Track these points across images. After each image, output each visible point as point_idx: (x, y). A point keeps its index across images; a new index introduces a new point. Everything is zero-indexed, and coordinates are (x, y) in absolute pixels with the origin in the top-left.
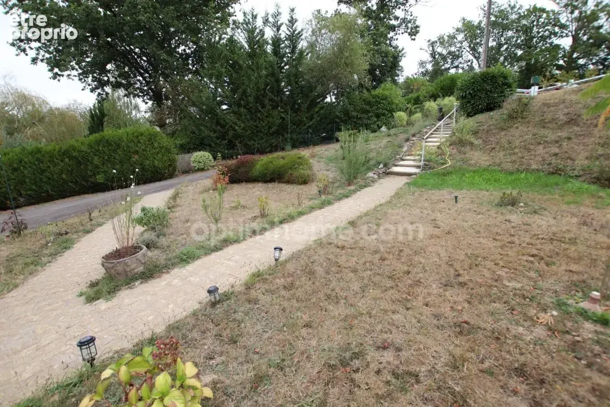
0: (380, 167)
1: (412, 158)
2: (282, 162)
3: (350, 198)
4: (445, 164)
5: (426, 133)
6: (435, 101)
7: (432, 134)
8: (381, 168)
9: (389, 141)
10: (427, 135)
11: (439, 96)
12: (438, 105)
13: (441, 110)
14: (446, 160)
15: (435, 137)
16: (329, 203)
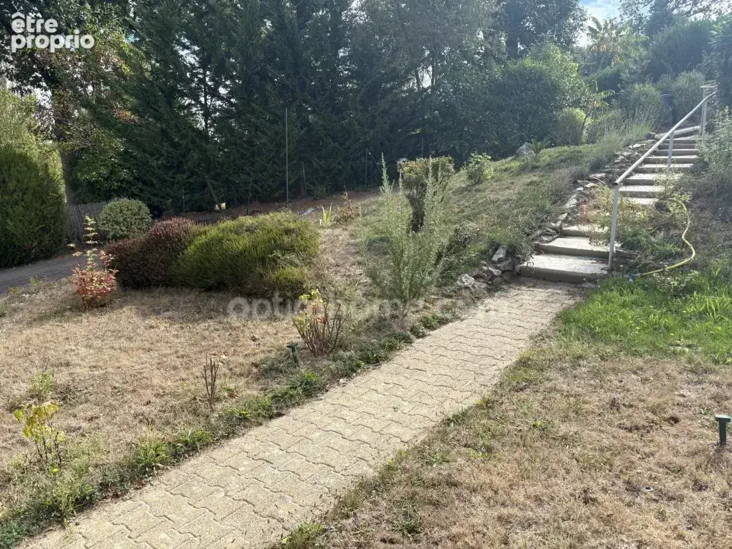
0: (495, 258)
1: (585, 228)
2: (244, 242)
3: (384, 366)
4: (680, 256)
5: (631, 160)
6: (655, 81)
7: (646, 161)
8: (500, 260)
9: (531, 183)
10: (633, 166)
11: (665, 71)
12: (663, 91)
13: (669, 100)
14: (684, 245)
15: (653, 171)
16: (311, 391)
